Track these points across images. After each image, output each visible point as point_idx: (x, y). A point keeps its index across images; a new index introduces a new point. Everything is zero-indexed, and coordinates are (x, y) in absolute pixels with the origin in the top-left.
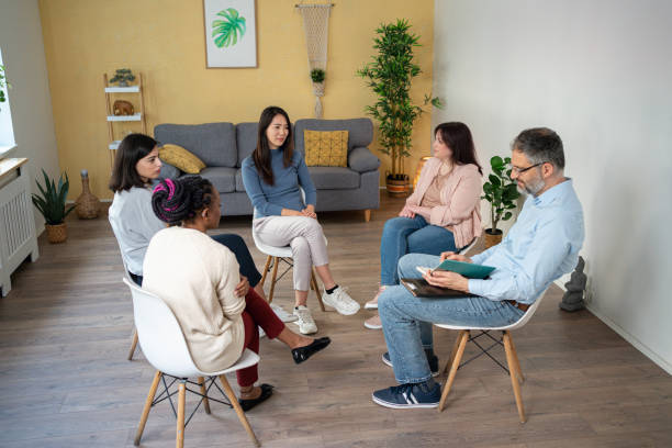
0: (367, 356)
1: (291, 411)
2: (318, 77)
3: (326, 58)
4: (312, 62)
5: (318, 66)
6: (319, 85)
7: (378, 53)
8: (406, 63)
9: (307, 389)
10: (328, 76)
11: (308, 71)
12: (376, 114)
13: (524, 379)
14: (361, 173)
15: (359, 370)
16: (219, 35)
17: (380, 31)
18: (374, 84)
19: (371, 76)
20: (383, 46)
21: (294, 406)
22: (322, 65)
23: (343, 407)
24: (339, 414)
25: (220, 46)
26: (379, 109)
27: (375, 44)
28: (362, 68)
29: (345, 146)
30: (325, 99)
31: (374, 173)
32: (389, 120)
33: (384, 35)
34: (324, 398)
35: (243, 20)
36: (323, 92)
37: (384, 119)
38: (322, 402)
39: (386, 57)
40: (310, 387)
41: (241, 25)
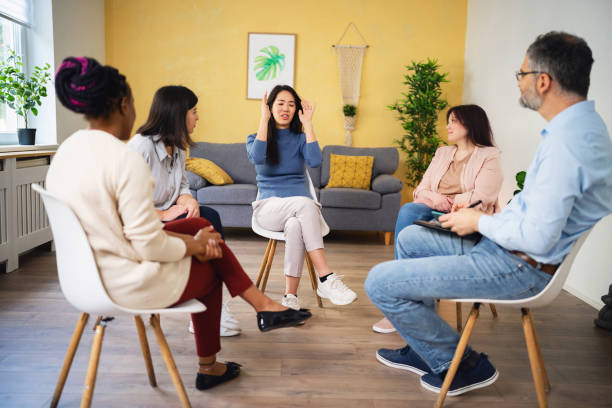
0: (358, 349)
1: (252, 393)
2: (350, 111)
3: (358, 94)
4: (345, 98)
5: (351, 103)
6: (349, 119)
7: (407, 89)
8: (435, 99)
9: (279, 374)
10: (360, 111)
11: (340, 105)
12: (403, 148)
13: (550, 388)
14: (382, 194)
15: (346, 362)
16: (261, 69)
17: (411, 69)
18: (402, 119)
19: (401, 111)
20: (412, 82)
21: (256, 388)
22: (354, 102)
23: (316, 396)
24: (309, 402)
25: (260, 79)
26: (407, 143)
27: (406, 80)
28: (392, 103)
29: (369, 171)
30: (356, 133)
31: (395, 195)
32: (416, 155)
33: (414, 72)
34: (295, 384)
35: (283, 57)
36: (354, 126)
37: (411, 153)
38: (291, 388)
39: (415, 94)
40: (282, 373)
41: (280, 61)
